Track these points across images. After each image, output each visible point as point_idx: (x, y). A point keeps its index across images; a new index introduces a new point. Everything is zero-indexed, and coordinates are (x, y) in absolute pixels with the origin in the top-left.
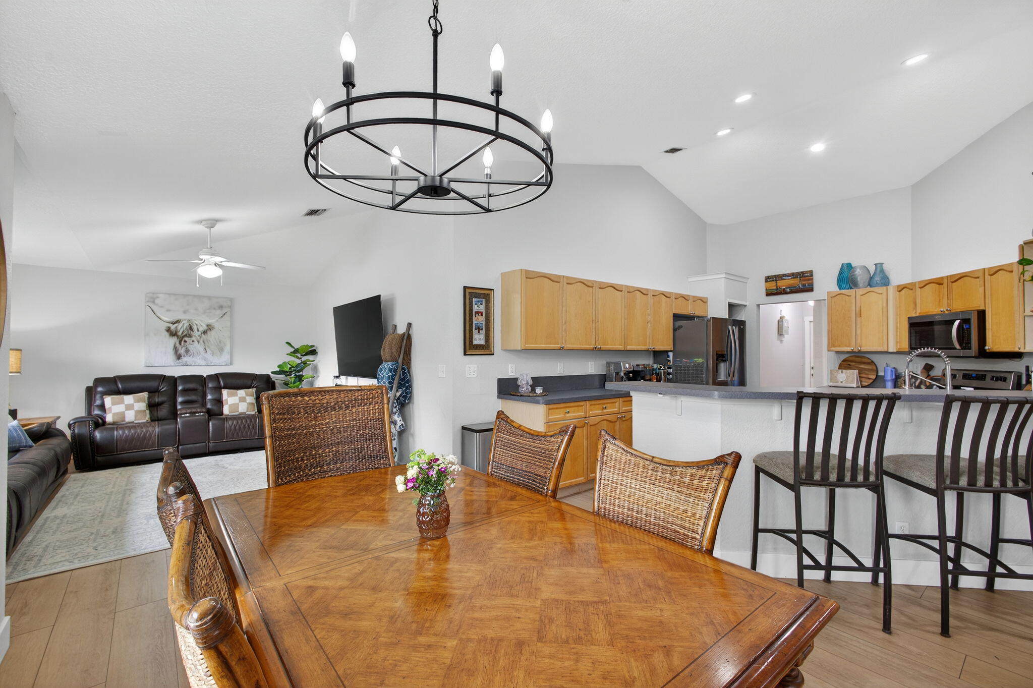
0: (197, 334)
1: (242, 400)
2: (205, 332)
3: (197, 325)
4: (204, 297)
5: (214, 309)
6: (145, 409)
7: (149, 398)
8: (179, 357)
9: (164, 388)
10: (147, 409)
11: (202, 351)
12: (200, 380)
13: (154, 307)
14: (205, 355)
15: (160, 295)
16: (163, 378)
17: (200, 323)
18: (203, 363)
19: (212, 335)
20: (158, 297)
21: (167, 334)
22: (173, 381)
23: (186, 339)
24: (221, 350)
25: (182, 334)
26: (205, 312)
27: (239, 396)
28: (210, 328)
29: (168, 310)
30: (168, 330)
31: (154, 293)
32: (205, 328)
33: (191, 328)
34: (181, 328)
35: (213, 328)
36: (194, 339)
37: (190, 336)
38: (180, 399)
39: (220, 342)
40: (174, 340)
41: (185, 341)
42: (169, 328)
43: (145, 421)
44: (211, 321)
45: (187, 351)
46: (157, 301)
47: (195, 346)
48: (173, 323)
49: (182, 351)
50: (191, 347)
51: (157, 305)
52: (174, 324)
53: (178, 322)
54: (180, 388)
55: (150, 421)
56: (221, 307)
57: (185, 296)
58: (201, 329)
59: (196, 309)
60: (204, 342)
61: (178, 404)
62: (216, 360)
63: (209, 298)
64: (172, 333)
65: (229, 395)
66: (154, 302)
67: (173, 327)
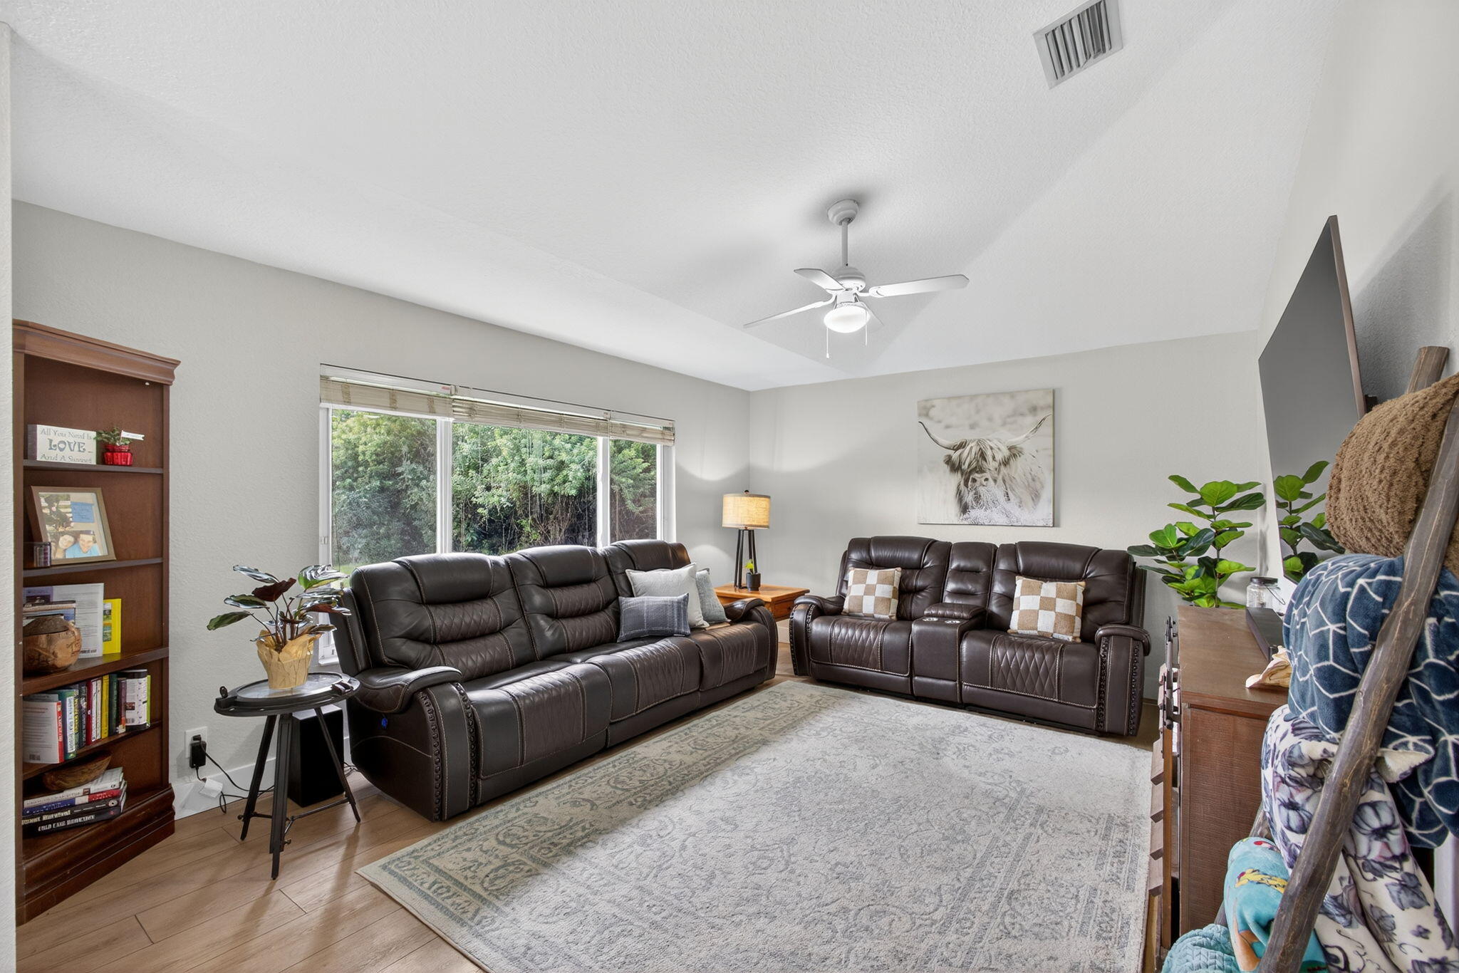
0: (992, 465)
1: (1047, 604)
2: (1006, 463)
3: (991, 448)
4: (1004, 394)
5: (1022, 415)
6: (889, 595)
7: (902, 579)
8: (965, 509)
9: (929, 562)
10: (894, 597)
11: (1002, 499)
12: (988, 553)
13: (927, 423)
14: (1008, 506)
15: (936, 402)
16: (929, 545)
17: (999, 443)
18: (1003, 520)
19: (1018, 466)
20: (933, 406)
21: (947, 468)
22: (944, 551)
23: (976, 476)
24: (1036, 496)
25: (969, 465)
26: (1004, 424)
27: (1043, 594)
28: (1014, 452)
29: (947, 427)
30: (949, 461)
31: (926, 401)
32: (1006, 453)
33: (983, 455)
34: (968, 455)
35: (1020, 452)
36: (987, 475)
37: (981, 471)
38: (951, 586)
39: (1034, 480)
40: (957, 479)
41: (974, 480)
42: (950, 457)
43: (887, 617)
44: (1015, 440)
45: (977, 498)
46: (932, 412)
47: (990, 490)
48: (956, 448)
49: (969, 498)
50: (982, 490)
51: (931, 419)
52: (956, 450)
53: (962, 446)
54: (954, 565)
55: (894, 618)
56: (1034, 410)
57: (973, 397)
58: (999, 457)
59: (990, 419)
60: (1004, 481)
61: (945, 593)
62: (1024, 516)
63: (1012, 395)
64: (954, 467)
65: (1028, 591)
66: (927, 415)
67: (955, 455)
